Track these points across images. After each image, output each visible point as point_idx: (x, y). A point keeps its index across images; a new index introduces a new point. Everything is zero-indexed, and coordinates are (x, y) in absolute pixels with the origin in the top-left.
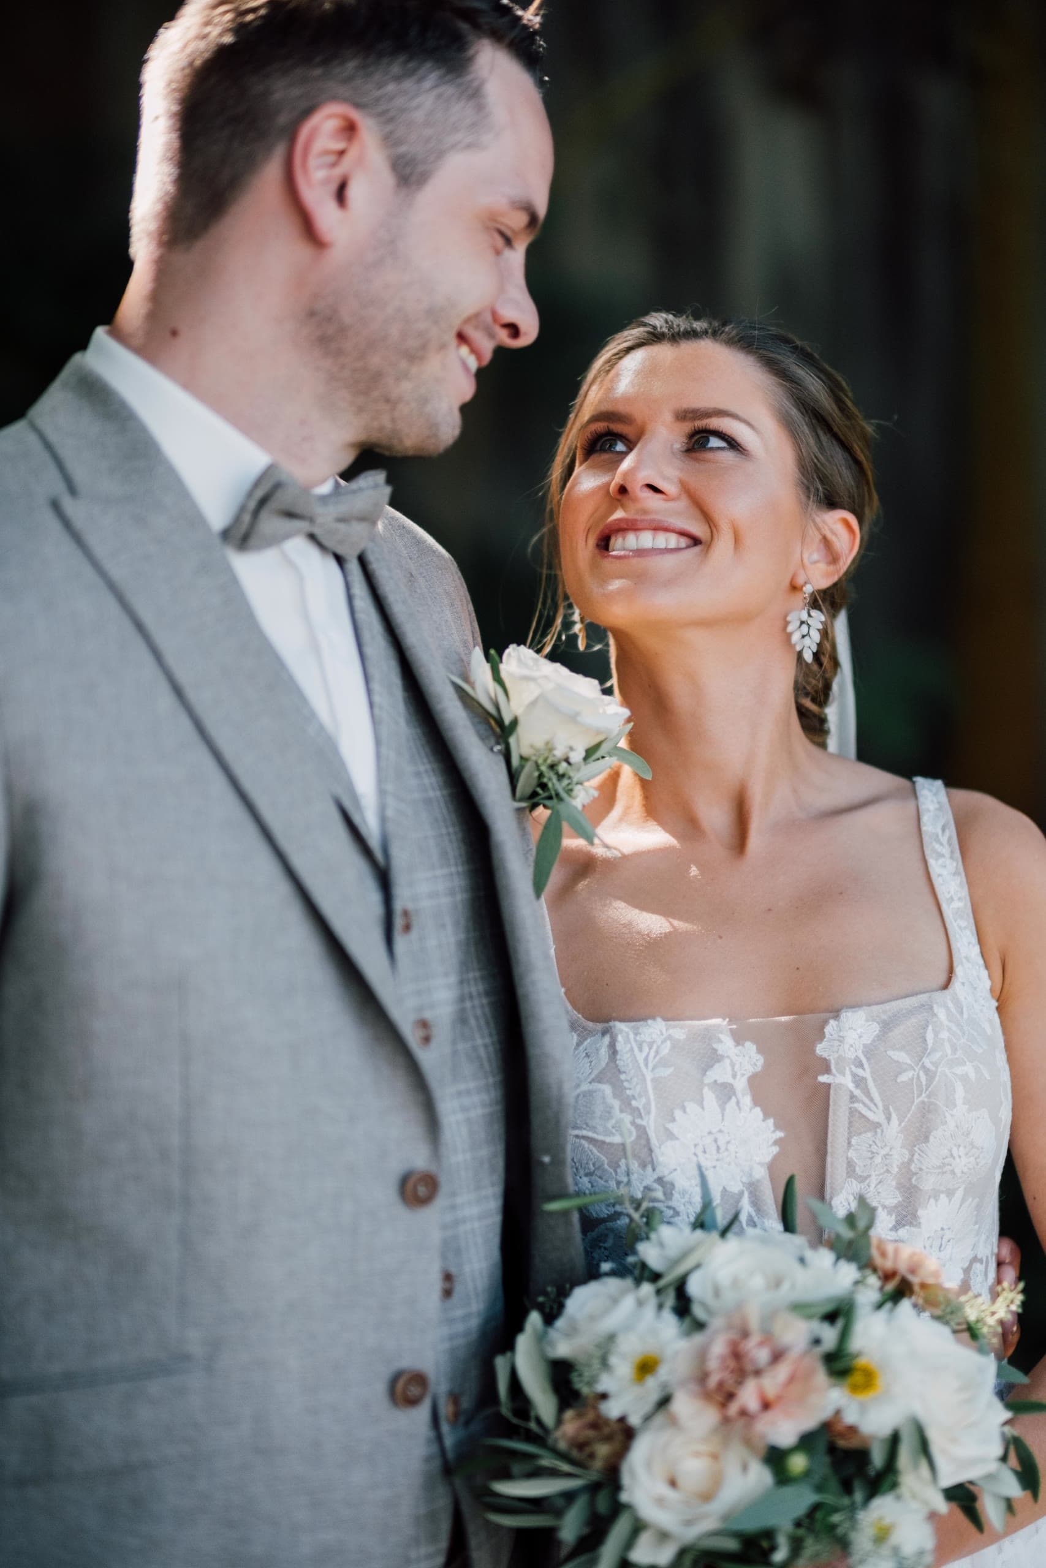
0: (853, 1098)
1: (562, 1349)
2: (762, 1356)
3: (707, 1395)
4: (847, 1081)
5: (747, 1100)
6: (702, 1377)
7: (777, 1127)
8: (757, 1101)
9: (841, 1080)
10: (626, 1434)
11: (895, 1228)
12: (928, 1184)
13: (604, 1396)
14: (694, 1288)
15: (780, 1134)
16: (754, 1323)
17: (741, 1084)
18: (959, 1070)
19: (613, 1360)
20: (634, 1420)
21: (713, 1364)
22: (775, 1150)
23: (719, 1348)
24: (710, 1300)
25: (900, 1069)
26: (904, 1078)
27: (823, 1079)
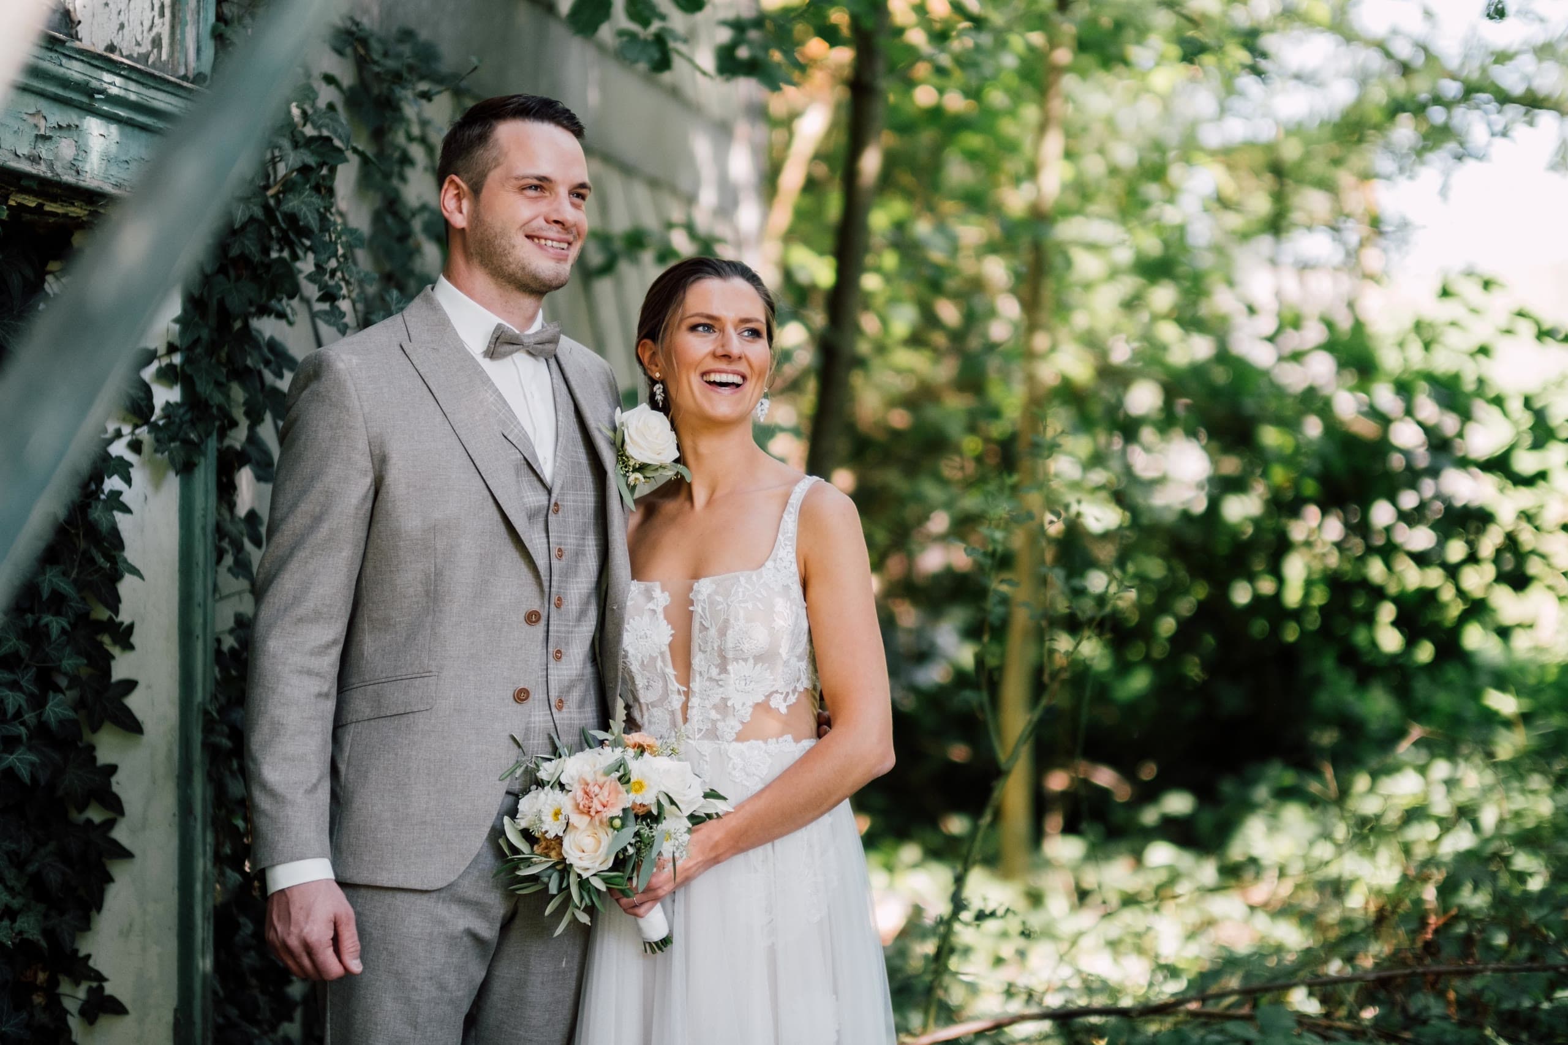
0: (701, 617)
1: (523, 824)
2: (597, 789)
3: (582, 813)
4: (700, 610)
5: (661, 616)
6: (578, 805)
7: (673, 628)
8: (666, 617)
9: (697, 609)
10: (559, 839)
11: (719, 674)
12: (730, 655)
13: (546, 832)
14: (563, 780)
15: (673, 632)
16: (589, 780)
17: (660, 610)
18: (743, 605)
19: (543, 818)
20: (561, 834)
21: (579, 800)
22: (671, 638)
23: (580, 794)
24: (570, 782)
25: (719, 603)
26: (719, 608)
27: (691, 608)
